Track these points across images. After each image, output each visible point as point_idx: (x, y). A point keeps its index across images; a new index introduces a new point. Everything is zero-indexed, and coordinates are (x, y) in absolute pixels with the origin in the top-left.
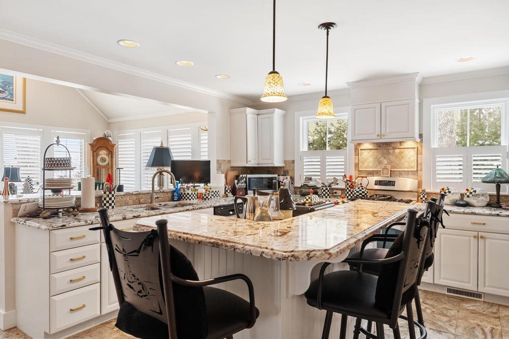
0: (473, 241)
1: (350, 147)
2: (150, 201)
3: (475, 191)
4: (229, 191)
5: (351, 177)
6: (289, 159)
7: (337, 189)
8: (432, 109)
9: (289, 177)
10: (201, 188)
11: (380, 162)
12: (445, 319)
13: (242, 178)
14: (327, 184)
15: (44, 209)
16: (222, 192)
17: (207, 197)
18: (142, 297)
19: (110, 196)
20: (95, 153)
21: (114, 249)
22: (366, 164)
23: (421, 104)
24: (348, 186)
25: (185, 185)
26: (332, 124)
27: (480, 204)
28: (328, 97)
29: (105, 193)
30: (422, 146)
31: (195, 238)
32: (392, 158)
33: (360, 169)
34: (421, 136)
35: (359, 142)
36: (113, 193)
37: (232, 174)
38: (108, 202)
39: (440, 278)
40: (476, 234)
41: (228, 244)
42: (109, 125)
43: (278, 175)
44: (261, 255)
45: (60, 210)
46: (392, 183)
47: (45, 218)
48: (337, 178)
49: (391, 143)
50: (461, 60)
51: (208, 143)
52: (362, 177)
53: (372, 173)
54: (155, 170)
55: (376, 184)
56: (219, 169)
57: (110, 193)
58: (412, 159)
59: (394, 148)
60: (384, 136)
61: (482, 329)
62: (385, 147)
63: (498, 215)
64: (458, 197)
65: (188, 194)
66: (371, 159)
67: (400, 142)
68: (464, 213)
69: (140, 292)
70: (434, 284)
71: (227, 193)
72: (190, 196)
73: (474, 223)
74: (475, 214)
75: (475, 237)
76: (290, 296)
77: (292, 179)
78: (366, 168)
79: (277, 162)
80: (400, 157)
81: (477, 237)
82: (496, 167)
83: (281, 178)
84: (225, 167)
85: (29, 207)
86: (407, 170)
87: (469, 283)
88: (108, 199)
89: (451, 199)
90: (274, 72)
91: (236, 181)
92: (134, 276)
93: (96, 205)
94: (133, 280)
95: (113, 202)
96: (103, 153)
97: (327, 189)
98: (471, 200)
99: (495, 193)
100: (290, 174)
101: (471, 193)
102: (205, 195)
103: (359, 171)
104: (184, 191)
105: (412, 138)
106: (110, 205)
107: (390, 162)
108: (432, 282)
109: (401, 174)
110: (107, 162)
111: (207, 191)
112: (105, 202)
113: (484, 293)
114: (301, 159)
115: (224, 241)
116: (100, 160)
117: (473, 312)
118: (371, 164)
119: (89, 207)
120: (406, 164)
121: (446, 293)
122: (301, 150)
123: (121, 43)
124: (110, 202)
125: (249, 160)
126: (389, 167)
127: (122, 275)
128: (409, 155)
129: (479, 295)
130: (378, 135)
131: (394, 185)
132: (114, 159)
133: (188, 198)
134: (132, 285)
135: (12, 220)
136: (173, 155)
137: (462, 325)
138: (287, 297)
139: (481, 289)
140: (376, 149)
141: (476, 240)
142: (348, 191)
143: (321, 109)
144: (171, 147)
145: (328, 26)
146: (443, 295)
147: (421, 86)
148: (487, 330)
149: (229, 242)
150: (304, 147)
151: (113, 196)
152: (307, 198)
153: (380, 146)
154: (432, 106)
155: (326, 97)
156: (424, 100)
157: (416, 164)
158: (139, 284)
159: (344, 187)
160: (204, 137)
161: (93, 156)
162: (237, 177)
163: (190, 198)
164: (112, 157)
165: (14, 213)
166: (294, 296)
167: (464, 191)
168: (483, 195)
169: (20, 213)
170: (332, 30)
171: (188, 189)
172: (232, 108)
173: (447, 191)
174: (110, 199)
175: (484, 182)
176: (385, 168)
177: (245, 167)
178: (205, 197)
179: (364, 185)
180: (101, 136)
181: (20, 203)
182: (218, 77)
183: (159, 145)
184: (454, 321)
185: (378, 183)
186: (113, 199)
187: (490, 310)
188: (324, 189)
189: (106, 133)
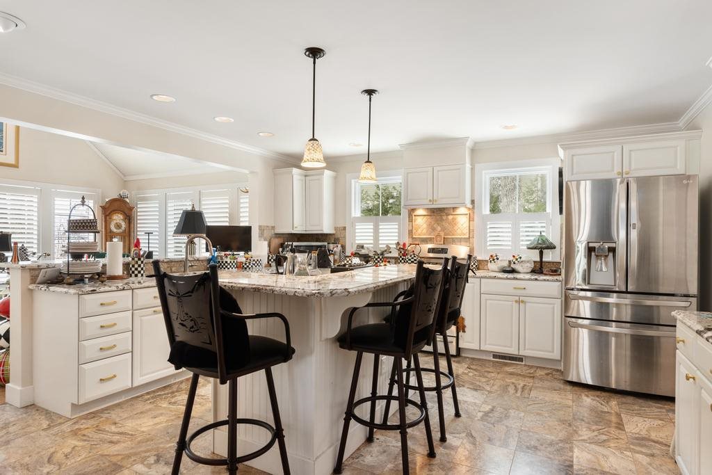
0: (515, 306)
1: (404, 212)
2: (183, 270)
3: (521, 258)
4: (272, 260)
5: (404, 245)
6: (340, 225)
7: (391, 258)
8: (484, 175)
9: (339, 246)
10: (241, 256)
11: (434, 229)
12: (484, 380)
13: (287, 246)
14: (379, 252)
15: (68, 274)
16: (265, 261)
17: (248, 266)
18: (194, 331)
19: (139, 262)
20: (108, 217)
21: (167, 294)
22: (419, 231)
23: (472, 169)
24: (401, 254)
25: (223, 253)
26: (394, 187)
27: (525, 270)
28: (371, 162)
29: (133, 259)
30: (474, 213)
31: (239, 285)
32: (446, 225)
33: (414, 236)
34: (473, 202)
35: (412, 207)
36: (142, 259)
37: (276, 242)
38: (136, 269)
39: (486, 344)
40: (517, 298)
41: (268, 288)
42: (125, 184)
43: (329, 244)
44: (294, 294)
45: (86, 276)
46: (444, 251)
47: (70, 284)
48: (391, 246)
49: (444, 208)
50: (506, 127)
51: (249, 207)
52: (416, 244)
53: (425, 241)
54: (184, 238)
55: (428, 252)
56: (261, 235)
57: (139, 259)
58: (465, 226)
59: (448, 215)
60: (436, 201)
61: (515, 386)
62: (439, 213)
63: (536, 279)
64: (505, 264)
65: (226, 262)
66: (425, 226)
67: (453, 208)
68: (507, 279)
69: (192, 327)
70: (481, 351)
71: (270, 262)
72: (229, 264)
73: (515, 288)
74: (517, 279)
75: (516, 301)
76: (323, 339)
77: (343, 247)
78: (419, 235)
79: (327, 228)
80: (454, 223)
81: (518, 302)
82: (539, 234)
83: (331, 246)
84: (268, 234)
85: (51, 273)
86: (459, 237)
87: (511, 347)
88: (136, 266)
89: (499, 265)
90: (314, 139)
91: (281, 249)
92: (187, 314)
93: (123, 273)
94: (186, 318)
95: (142, 269)
96: (118, 218)
97: (379, 257)
98: (517, 267)
99: (538, 259)
100: (341, 241)
101: (517, 259)
102: (246, 264)
103: (413, 238)
104: (222, 259)
105: (463, 204)
106: (139, 272)
107: (443, 229)
108: (478, 349)
109: (454, 241)
110: (123, 228)
111: (247, 259)
112: (133, 269)
113: (525, 356)
114: (353, 225)
115: (264, 286)
116: (115, 226)
117: (511, 374)
118: (425, 231)
119: (116, 274)
120: (459, 231)
121: (492, 358)
122: (353, 215)
123: (155, 97)
124: (139, 269)
125: (295, 226)
126: (442, 234)
127: (173, 317)
128: (461, 222)
129: (520, 359)
130: (430, 201)
131: (446, 253)
132: (132, 225)
133: (226, 267)
134: (184, 323)
135: (31, 287)
136: (207, 220)
137: (499, 384)
138: (320, 340)
139: (522, 353)
140: (430, 216)
141: (517, 305)
142: (401, 259)
143: (364, 173)
144: (204, 211)
145: (370, 92)
146: (489, 361)
147: (473, 151)
148: (520, 387)
149: (269, 286)
150: (356, 212)
151: (142, 262)
152: (348, 259)
153: (434, 212)
154: (483, 172)
155: (368, 162)
156: (476, 165)
157: (468, 231)
158: (192, 320)
159: (397, 255)
160: (245, 200)
161: (106, 221)
162: (282, 245)
163: (229, 266)
164: (130, 223)
165: (32, 279)
166: (327, 339)
167: (511, 258)
168: (528, 262)
169: (39, 280)
170: (374, 96)
171: (227, 257)
172: (277, 167)
173: (495, 258)
174: (139, 266)
175: (529, 248)
176: (439, 235)
177: (291, 234)
178: (245, 266)
179: (416, 253)
180: (116, 196)
181: (39, 268)
182: (261, 134)
183: (190, 208)
184: (492, 382)
185: (431, 250)
186: (142, 266)
187: (529, 371)
188: (376, 257)
189: (121, 193)
